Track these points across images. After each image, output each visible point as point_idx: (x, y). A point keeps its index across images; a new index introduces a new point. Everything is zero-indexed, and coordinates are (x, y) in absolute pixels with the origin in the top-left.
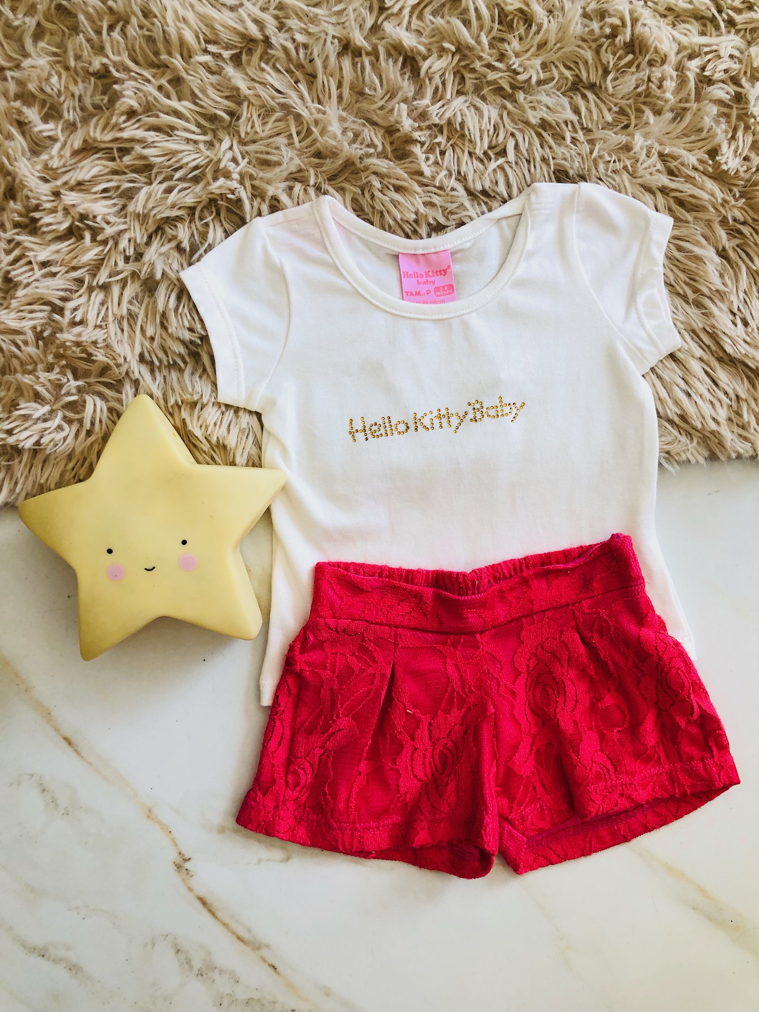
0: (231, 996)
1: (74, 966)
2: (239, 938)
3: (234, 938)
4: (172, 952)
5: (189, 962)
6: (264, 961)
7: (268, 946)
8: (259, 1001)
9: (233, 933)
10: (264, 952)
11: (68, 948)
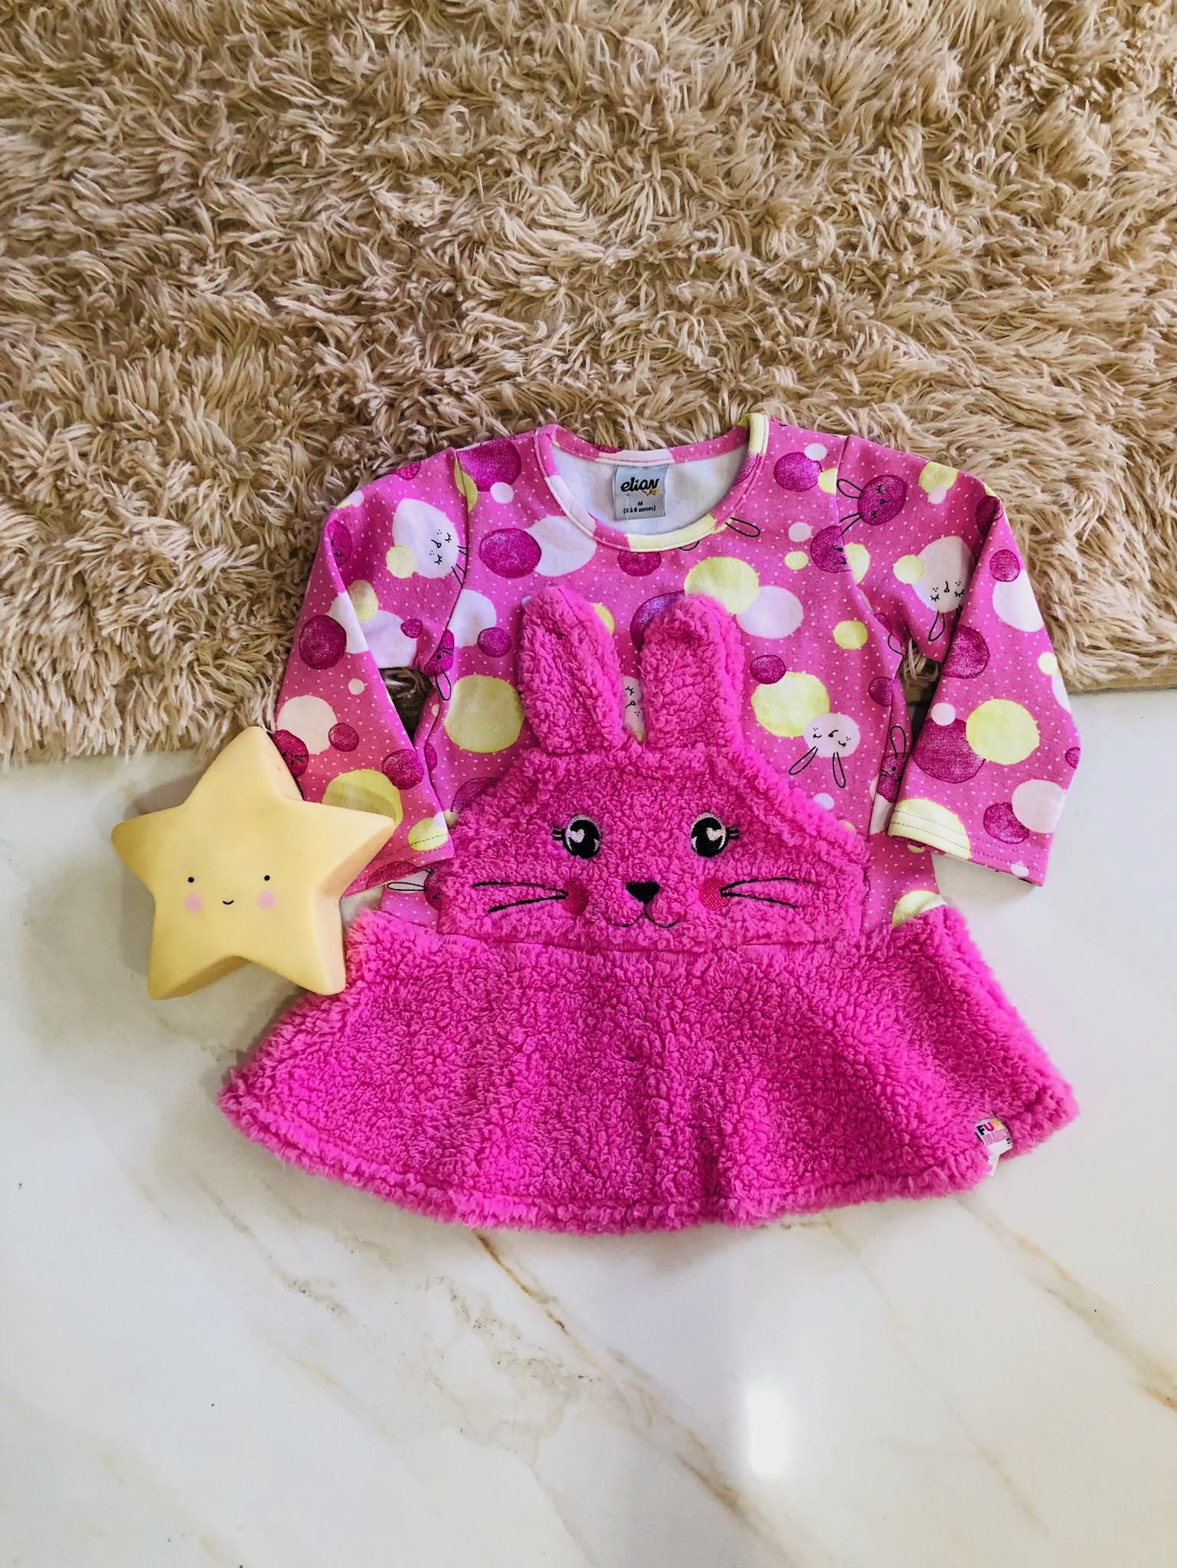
0: (510, 1353)
1: (338, 1306)
2: (524, 1288)
3: (518, 1288)
4: (448, 1297)
5: (466, 1312)
6: (551, 1316)
7: (555, 1300)
8: (542, 1362)
9: (518, 1282)
10: (552, 1307)
11: (333, 1284)
